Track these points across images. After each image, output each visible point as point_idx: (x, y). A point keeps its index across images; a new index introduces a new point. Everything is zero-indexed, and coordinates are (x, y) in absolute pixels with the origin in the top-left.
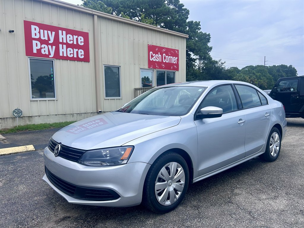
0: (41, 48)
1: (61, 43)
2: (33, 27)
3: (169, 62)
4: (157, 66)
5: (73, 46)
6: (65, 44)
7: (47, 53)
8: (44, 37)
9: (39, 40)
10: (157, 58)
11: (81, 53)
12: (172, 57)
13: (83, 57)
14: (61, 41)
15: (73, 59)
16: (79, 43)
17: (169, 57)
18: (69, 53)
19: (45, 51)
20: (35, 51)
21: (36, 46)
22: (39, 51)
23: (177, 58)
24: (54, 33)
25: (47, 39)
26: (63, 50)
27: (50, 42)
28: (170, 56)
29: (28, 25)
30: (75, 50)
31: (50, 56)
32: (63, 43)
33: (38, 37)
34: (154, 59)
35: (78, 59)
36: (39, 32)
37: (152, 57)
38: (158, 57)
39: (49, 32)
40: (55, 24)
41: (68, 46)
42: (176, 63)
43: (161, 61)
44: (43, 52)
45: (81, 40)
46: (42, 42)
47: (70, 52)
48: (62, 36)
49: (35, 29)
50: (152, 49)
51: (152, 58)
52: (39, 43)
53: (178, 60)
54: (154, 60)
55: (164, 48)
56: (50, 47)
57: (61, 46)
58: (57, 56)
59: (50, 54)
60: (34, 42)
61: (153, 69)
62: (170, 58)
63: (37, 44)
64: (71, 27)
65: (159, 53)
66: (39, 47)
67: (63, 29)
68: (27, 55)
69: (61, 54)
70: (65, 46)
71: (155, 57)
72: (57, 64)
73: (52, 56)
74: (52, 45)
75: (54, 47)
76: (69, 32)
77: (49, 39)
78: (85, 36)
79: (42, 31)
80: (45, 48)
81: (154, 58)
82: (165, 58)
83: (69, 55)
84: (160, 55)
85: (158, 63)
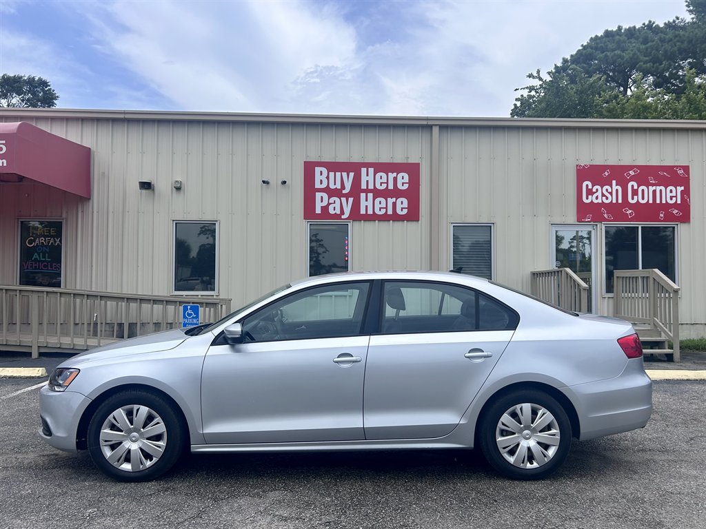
0: (329, 204)
1: (364, 191)
2: (318, 170)
3: (651, 201)
4: (606, 216)
5: (386, 194)
6: (371, 191)
7: (338, 212)
8: (335, 184)
9: (327, 190)
10: (608, 194)
11: (402, 205)
12: (662, 188)
13: (405, 211)
14: (364, 186)
15: (385, 218)
16: (400, 186)
17: (652, 189)
18: (377, 206)
19: (334, 208)
20: (318, 211)
21: (321, 201)
22: (325, 209)
23: (680, 189)
24: (352, 175)
25: (339, 187)
26: (367, 204)
27: (344, 192)
28: (653, 185)
29: (309, 168)
30: (391, 201)
31: (343, 217)
32: (367, 191)
33: (324, 185)
34: (597, 198)
35: (395, 217)
36: (328, 178)
37: (590, 192)
38: (611, 193)
39: (345, 174)
40: (356, 159)
41: (377, 193)
42: (679, 202)
43: (620, 201)
44: (331, 211)
45: (403, 179)
46: (331, 193)
47: (381, 206)
48: (367, 178)
49: (321, 172)
50: (591, 174)
51: (590, 197)
52: (325, 196)
53: (686, 193)
54: (595, 201)
55: (631, 167)
56: (344, 200)
57: (363, 195)
58: (356, 215)
59: (342, 212)
60: (318, 195)
61: (592, 223)
62: (654, 192)
63: (322, 197)
64: (384, 159)
65: (614, 182)
66: (325, 203)
67: (367, 165)
68: (305, 218)
69: (363, 212)
70: (370, 195)
71: (599, 193)
72: (356, 229)
73: (346, 215)
74: (347, 196)
75: (351, 200)
76: (380, 167)
77: (343, 187)
78: (413, 170)
79: (332, 174)
80: (334, 203)
81: (595, 195)
82: (635, 192)
83: (377, 212)
84: (620, 188)
85: (611, 207)
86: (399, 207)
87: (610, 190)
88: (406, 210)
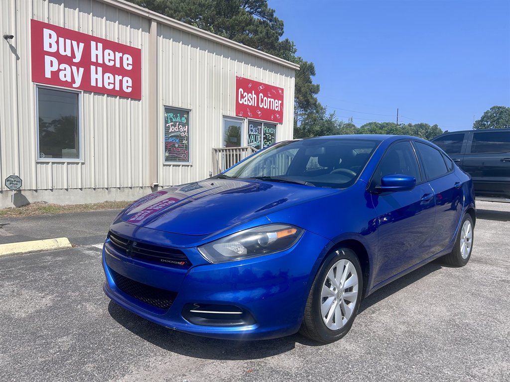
0: (59, 70)
1: (94, 64)
2: (46, 32)
3: (268, 108)
4: (249, 113)
5: (114, 70)
6: (100, 65)
7: (69, 80)
8: (65, 51)
9: (57, 55)
10: (249, 99)
11: (128, 83)
12: (273, 100)
13: (130, 90)
14: (93, 59)
15: (112, 93)
16: (125, 66)
17: (269, 99)
18: (106, 82)
19: (65, 75)
20: (48, 75)
21: (50, 66)
22: (55, 74)
23: (280, 102)
24: (82, 45)
25: (69, 55)
26: (96, 76)
27: (74, 60)
28: (270, 97)
29: (38, 28)
30: (118, 78)
31: (74, 85)
32: (97, 64)
33: (54, 49)
34: (245, 101)
35: (122, 94)
36: (57, 42)
37: (242, 97)
38: (252, 99)
39: (75, 43)
40: (86, 30)
41: (106, 69)
42: (279, 110)
43: (256, 105)
44: (62, 78)
45: (128, 60)
46: (62, 59)
47: (109, 81)
48: (97, 52)
49: (50, 35)
50: (243, 84)
51: (242, 99)
52: (55, 61)
53: (282, 105)
54: (245, 103)
55: (261, 84)
56: (74, 68)
57: (93, 68)
58: (86, 86)
59: (73, 81)
60: (48, 59)
61: (242, 118)
62: (270, 101)
63: (52, 62)
64: (114, 38)
65: (253, 92)
66: (55, 68)
67: (98, 40)
68: (34, 80)
69: (93, 83)
70: (100, 69)
71: (246, 98)
73: (77, 84)
74: (78, 65)
75: (81, 70)
77: (73, 56)
78: (136, 54)
79: (61, 40)
80: (65, 70)
82: (262, 101)
83: (106, 86)
84: (255, 96)
85: (252, 108)
86: (125, 85)
87: (251, 97)
88: (131, 88)
